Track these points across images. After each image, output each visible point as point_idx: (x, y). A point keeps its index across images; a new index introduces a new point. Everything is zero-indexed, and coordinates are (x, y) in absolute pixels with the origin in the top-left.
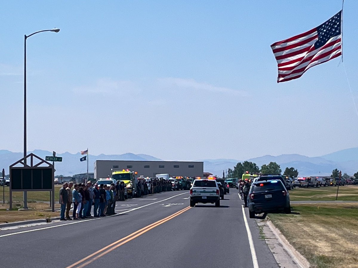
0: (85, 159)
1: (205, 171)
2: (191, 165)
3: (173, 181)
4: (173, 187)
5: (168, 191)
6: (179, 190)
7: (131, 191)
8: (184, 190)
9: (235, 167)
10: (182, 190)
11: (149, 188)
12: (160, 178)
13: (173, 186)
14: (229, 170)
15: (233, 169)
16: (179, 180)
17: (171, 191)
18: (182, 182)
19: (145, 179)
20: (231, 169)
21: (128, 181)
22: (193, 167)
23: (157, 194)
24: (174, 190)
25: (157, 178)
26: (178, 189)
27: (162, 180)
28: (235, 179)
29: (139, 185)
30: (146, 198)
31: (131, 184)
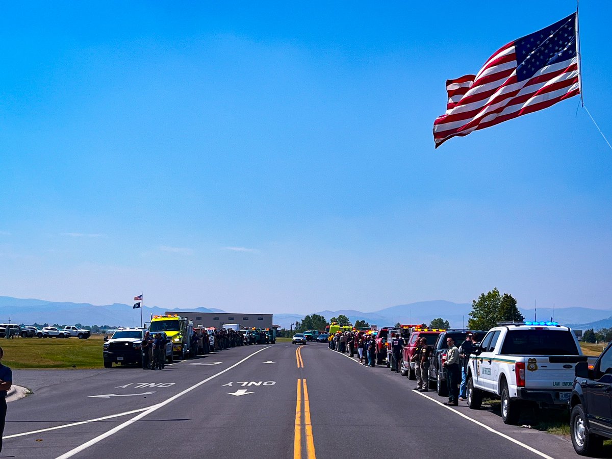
0: (139, 307)
1: (274, 324)
2: (260, 318)
3: (245, 332)
4: (245, 341)
5: (239, 345)
6: (252, 345)
7: (180, 349)
8: (258, 344)
9: (302, 320)
10: (255, 344)
11: (212, 343)
12: (228, 329)
13: (245, 339)
14: (297, 323)
15: (301, 322)
16: (253, 332)
17: (243, 345)
18: (256, 334)
19: (206, 329)
20: (299, 322)
21: (176, 333)
22: (262, 319)
23: (223, 351)
24: (246, 344)
25: (225, 329)
26: (250, 344)
27: (231, 331)
28: (315, 332)
29: (194, 338)
30: (206, 358)
31: (181, 336)
